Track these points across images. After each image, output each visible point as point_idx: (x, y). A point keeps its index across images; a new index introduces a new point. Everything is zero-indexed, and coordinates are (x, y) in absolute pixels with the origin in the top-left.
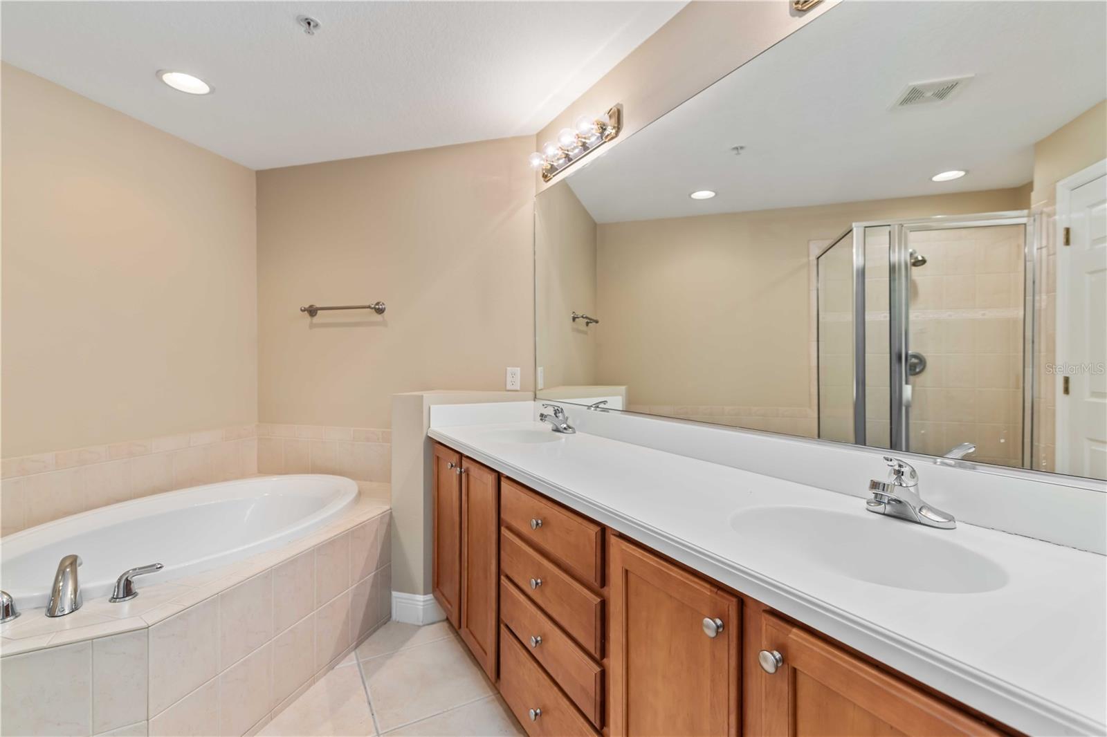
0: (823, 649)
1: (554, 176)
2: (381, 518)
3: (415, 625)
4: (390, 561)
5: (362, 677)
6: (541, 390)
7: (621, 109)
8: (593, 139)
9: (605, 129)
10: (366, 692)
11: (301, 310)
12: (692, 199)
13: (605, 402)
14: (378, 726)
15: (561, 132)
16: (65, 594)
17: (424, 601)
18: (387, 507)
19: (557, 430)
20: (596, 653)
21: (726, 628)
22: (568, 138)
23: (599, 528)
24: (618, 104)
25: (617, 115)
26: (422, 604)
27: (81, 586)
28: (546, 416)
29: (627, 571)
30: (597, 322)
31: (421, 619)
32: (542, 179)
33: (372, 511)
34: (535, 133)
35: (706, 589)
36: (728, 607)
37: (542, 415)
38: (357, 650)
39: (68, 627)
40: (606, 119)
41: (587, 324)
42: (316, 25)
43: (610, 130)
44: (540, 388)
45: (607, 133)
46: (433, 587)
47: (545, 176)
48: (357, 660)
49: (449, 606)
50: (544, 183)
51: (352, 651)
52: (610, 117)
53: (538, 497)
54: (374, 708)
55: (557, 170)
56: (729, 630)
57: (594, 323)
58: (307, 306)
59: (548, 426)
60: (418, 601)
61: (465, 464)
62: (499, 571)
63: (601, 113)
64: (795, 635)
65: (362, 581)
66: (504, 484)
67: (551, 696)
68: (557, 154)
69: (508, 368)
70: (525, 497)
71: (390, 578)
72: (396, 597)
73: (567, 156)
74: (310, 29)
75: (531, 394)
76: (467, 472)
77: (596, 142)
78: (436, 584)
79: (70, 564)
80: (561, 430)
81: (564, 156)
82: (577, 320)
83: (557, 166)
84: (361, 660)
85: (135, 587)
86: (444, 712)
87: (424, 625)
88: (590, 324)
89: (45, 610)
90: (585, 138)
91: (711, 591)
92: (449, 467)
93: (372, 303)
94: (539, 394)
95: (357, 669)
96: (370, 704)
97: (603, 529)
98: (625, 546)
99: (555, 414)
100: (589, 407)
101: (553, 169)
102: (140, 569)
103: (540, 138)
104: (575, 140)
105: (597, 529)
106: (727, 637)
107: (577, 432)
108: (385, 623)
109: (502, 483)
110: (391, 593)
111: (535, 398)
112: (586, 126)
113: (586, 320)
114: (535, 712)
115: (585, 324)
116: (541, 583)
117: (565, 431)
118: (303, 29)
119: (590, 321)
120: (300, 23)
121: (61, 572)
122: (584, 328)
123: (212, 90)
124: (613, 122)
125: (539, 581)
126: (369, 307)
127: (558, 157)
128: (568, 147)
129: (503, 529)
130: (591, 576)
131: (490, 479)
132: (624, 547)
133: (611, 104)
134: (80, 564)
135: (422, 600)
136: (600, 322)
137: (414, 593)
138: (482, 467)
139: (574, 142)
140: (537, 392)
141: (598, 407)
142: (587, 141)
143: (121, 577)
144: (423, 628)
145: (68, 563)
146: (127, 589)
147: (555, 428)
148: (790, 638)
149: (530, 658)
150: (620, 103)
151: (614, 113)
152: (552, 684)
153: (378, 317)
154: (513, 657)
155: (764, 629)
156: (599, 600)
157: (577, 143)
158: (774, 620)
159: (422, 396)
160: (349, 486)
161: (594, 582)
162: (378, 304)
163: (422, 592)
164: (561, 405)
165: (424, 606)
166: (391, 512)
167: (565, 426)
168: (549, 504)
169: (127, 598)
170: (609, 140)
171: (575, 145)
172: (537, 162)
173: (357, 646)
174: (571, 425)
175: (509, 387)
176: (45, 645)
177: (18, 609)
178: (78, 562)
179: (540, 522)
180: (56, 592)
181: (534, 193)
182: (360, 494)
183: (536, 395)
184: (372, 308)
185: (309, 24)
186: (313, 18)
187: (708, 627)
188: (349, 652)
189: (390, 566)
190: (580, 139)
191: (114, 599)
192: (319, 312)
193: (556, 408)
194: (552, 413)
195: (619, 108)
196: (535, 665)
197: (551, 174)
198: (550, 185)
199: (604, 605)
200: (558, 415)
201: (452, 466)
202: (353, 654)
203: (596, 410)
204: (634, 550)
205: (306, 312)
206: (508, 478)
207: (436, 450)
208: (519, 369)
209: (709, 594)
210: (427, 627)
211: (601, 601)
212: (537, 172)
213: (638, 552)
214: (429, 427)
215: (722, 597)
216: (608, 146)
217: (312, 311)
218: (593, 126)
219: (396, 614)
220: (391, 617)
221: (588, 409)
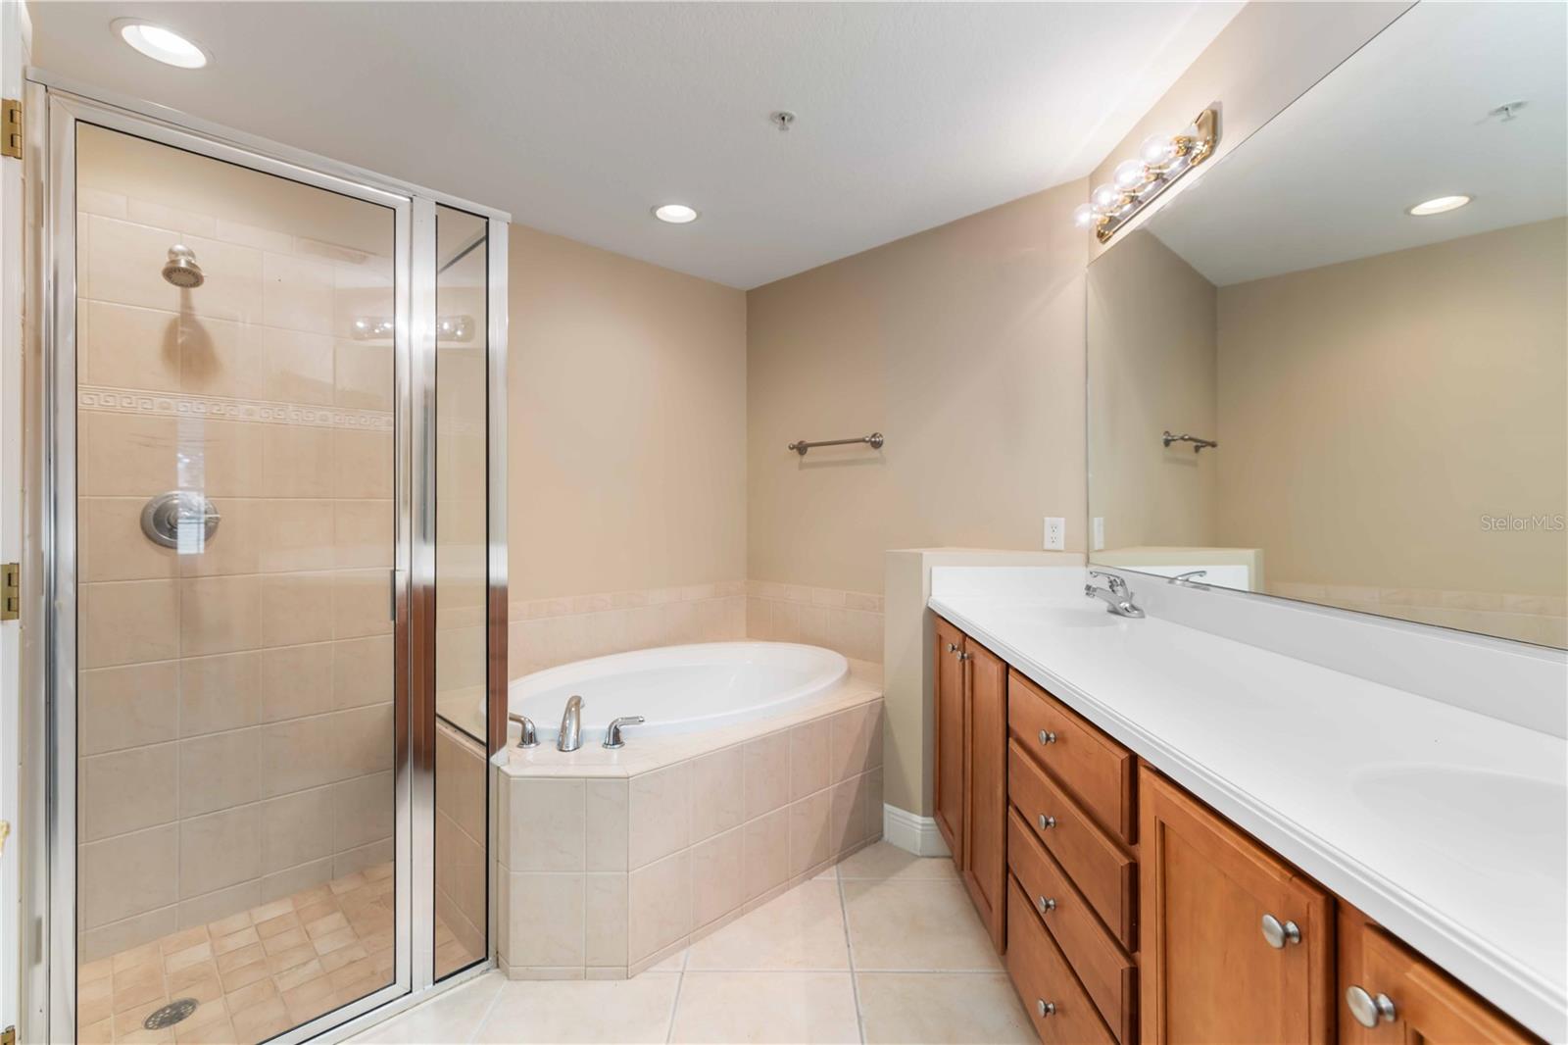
0: (1464, 1009)
1: (1114, 233)
2: (871, 707)
3: (909, 853)
4: (882, 764)
5: (841, 898)
6: (1100, 551)
7: (1219, 111)
8: (1175, 165)
9: (1192, 148)
10: (844, 918)
11: (790, 448)
12: (1414, 215)
13: (1202, 573)
14: (854, 962)
15: (1118, 168)
16: (570, 732)
17: (923, 825)
18: (879, 695)
19: (1115, 612)
20: (1122, 938)
21: (1305, 940)
22: (1131, 174)
23: (1127, 755)
24: (1214, 103)
25: (1212, 123)
26: (920, 827)
27: (582, 727)
28: (1095, 590)
29: (1163, 825)
30: (1213, 445)
31: (919, 846)
32: (1097, 240)
33: (861, 696)
34: (1089, 173)
35: (1274, 872)
36: (1308, 908)
37: (1088, 588)
38: (839, 865)
39: (572, 763)
40: (1193, 131)
41: (1197, 449)
42: (791, 119)
43: (1200, 147)
44: (1096, 548)
45: (1194, 152)
46: (935, 810)
47: (1100, 235)
48: (838, 877)
49: (951, 836)
50: (1101, 245)
51: (833, 864)
52: (1200, 127)
53: (1051, 700)
54: (850, 940)
55: (1119, 221)
56: (1309, 945)
57: (1209, 448)
58: (796, 443)
59: (1100, 605)
60: (913, 822)
61: (969, 644)
62: (1008, 801)
63: (1185, 124)
64: (1416, 974)
65: (845, 781)
66: (1013, 679)
67: (1068, 991)
68: (1117, 200)
69: (1047, 519)
70: (1036, 699)
71: (882, 785)
72: (889, 812)
73: (1133, 199)
74: (784, 124)
75: (1081, 557)
76: (971, 658)
77: (1180, 169)
78: (937, 806)
79: (575, 704)
80: (1121, 611)
81: (1128, 200)
82: (1172, 443)
83: (1121, 215)
84: (842, 878)
85: (623, 737)
86: (935, 972)
87: (923, 857)
88: (1202, 449)
89: (555, 744)
90: (1160, 168)
91: (1282, 876)
92: (950, 649)
93: (867, 434)
94: (1094, 557)
95: (837, 887)
96: (846, 932)
97: (1134, 760)
98: (1158, 783)
99: (1110, 587)
100: (1172, 580)
101: (1113, 222)
102: (627, 718)
103: (1096, 177)
104: (1144, 174)
105: (1124, 755)
106: (1306, 956)
107: (1147, 617)
108: (875, 842)
109: (1010, 677)
110: (882, 806)
111: (1088, 562)
112: (1160, 149)
113: (1195, 444)
114: (1046, 1005)
115: (1193, 449)
116: (1055, 823)
117: (1127, 614)
118: (778, 126)
119: (1200, 445)
120: (773, 121)
121: (568, 710)
122: (1191, 455)
123: (699, 215)
124: (1205, 133)
125: (1051, 820)
126: (864, 441)
127: (1118, 203)
128: (1134, 185)
129: (1011, 740)
130: (1116, 821)
131: (995, 669)
132: (1158, 787)
133: (1202, 106)
134: (583, 706)
135: (920, 822)
136: (1219, 447)
137: (910, 810)
138: (988, 654)
139: (1141, 178)
140: (1091, 556)
141: (1187, 580)
142: (1165, 171)
143: (613, 723)
144: (923, 860)
145: (573, 703)
146: (616, 738)
147: (1111, 608)
148: (1407, 978)
149: (1042, 928)
150: (1217, 100)
151: (1206, 118)
152: (1068, 972)
153: (874, 453)
154: (1022, 921)
155: (1369, 955)
156: (1127, 862)
157: (1148, 178)
158: (1384, 943)
159: (921, 554)
160: (838, 663)
161: (1119, 831)
162: (874, 436)
163: (921, 811)
164: (1122, 575)
165: (922, 830)
166: (883, 702)
167: (1127, 605)
168: (1065, 711)
169: (616, 746)
170: (1200, 163)
171: (1144, 181)
172: (1087, 217)
173: (839, 861)
174: (1136, 604)
175: (1048, 545)
176: (552, 774)
177: (539, 738)
178: (582, 703)
179: (1052, 736)
180: (564, 729)
181: (1085, 261)
182: (849, 673)
183: (1088, 559)
184: (867, 442)
185: (783, 119)
186: (786, 111)
187: (1271, 930)
188: (830, 866)
189: (882, 769)
190: (1151, 171)
191: (606, 745)
192: (809, 449)
193: (1112, 578)
194: (1106, 586)
195: (1214, 108)
196: (1048, 939)
197: (1109, 230)
198: (1109, 247)
199: (1134, 869)
200: (1115, 588)
201: (953, 648)
202: (834, 869)
203: (1184, 585)
204: (1172, 793)
205: (795, 450)
206: (1017, 671)
207: (938, 626)
208: (1063, 519)
209: (1278, 879)
210: (927, 860)
211: (1130, 864)
212: (1090, 231)
213: (1177, 798)
214: (931, 595)
215: (1298, 887)
216: (1201, 170)
217: (801, 449)
218: (1169, 149)
219: (889, 834)
220: (882, 836)
221: (1170, 582)
